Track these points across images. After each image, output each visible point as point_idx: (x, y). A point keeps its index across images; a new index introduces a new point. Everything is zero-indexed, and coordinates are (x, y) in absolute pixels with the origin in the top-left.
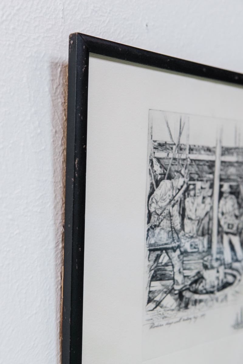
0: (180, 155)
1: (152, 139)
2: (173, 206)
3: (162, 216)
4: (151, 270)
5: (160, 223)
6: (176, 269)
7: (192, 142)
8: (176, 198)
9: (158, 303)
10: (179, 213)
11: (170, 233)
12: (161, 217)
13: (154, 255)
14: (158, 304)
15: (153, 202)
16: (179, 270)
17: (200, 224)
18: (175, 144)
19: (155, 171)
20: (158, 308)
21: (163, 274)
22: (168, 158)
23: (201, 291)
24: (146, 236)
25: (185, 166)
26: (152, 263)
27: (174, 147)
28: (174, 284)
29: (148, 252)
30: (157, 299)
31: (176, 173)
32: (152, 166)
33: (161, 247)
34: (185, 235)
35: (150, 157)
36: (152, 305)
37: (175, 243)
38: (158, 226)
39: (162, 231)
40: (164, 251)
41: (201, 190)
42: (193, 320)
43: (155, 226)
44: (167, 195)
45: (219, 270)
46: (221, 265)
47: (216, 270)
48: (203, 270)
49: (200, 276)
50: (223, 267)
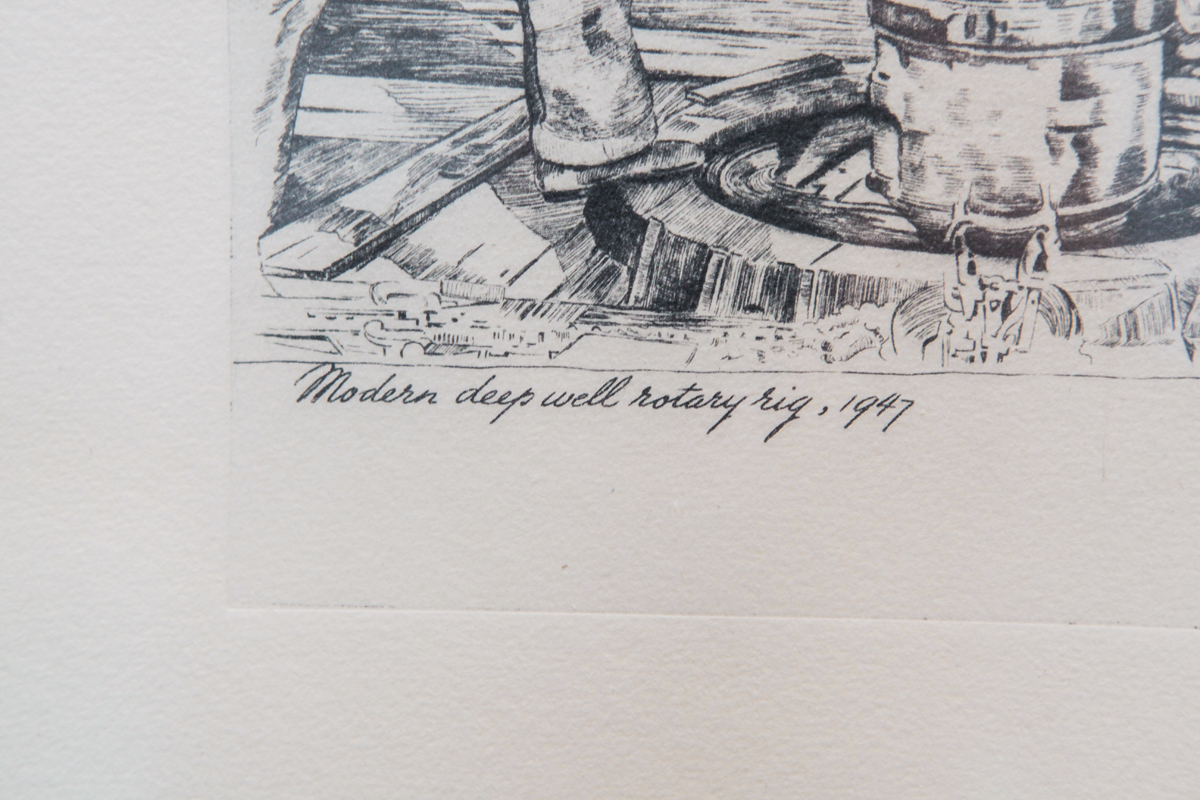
9: (373, 234)
14: (380, 240)
16: (591, 19)
20: (380, 269)
21: (413, 33)
23: (858, 215)
28: (535, 117)
30: (377, 199)
36: (318, 241)
42: (750, 421)
45: (1097, 72)
46: (1115, 36)
47: (1051, 71)
48: (870, 51)
49: (841, 99)
50: (1151, 54)
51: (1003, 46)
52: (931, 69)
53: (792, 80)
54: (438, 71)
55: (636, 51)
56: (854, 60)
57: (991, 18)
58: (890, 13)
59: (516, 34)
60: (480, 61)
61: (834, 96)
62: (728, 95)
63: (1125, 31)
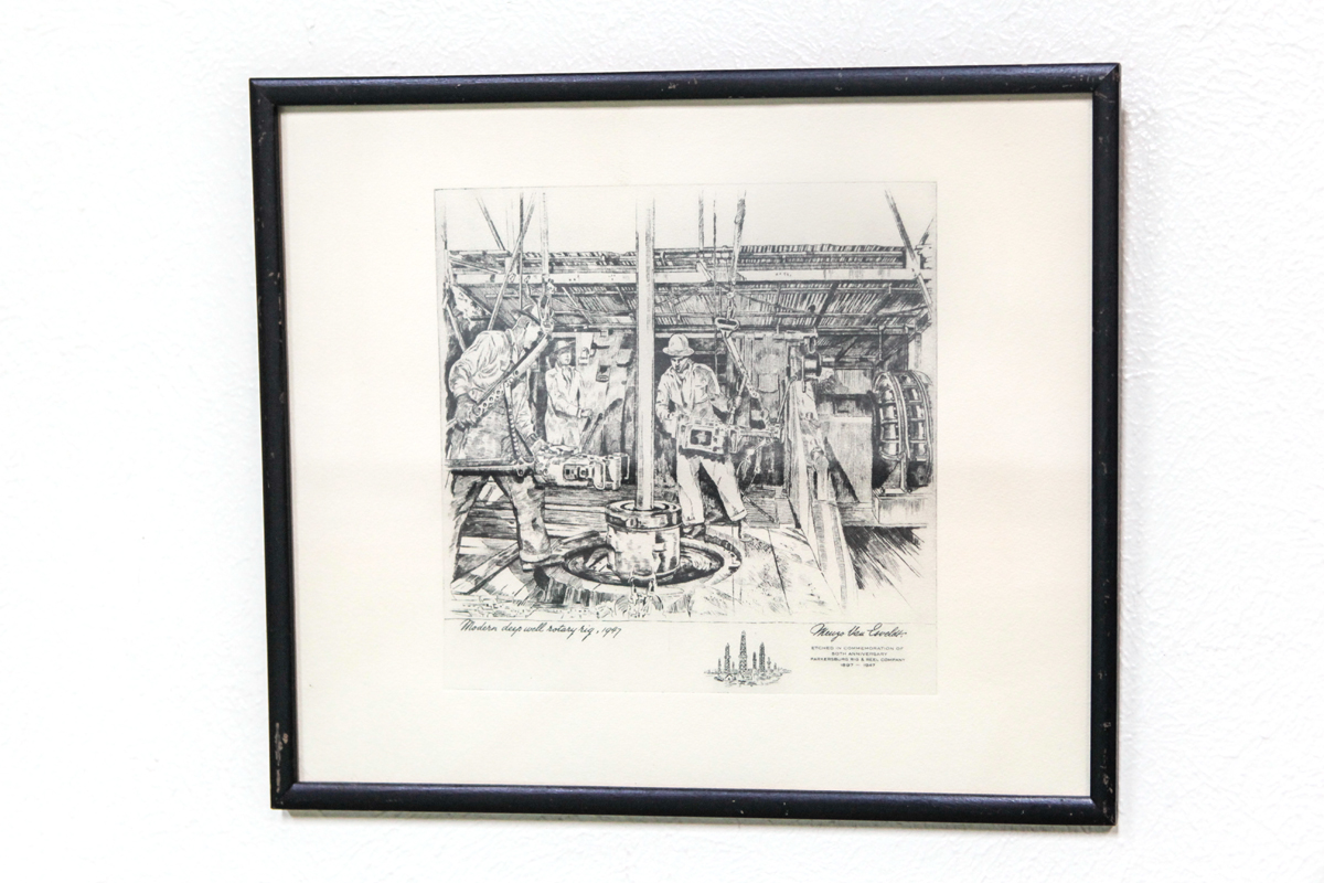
0: (525, 276)
1: (446, 248)
2: (513, 386)
3: (485, 404)
4: (459, 513)
5: (479, 420)
6: (525, 518)
7: (557, 247)
8: (520, 369)
9: (480, 582)
10: (530, 400)
11: (507, 442)
12: (481, 406)
13: (465, 484)
14: (482, 584)
15: (460, 376)
16: (534, 521)
17: (592, 426)
18: (509, 255)
19: (461, 313)
20: (481, 592)
21: (489, 525)
22: (493, 284)
23: (605, 576)
24: (445, 444)
25: (539, 300)
26: (460, 499)
27: (508, 261)
28: (520, 548)
29: (451, 475)
30: (480, 572)
31: (516, 317)
32: (452, 304)
33: (482, 468)
34: (547, 448)
35: (444, 285)
36: (466, 584)
37: (521, 463)
38: (476, 426)
39: (486, 437)
40: (491, 478)
41: (592, 352)
42: (578, 635)
43: (468, 425)
44: (497, 362)
45: (664, 536)
46: (668, 526)
47: (653, 535)
48: (606, 529)
49: (599, 543)
51: (641, 528)
52: (623, 534)
53: (586, 538)
54: (495, 536)
55: (546, 530)
56: (602, 532)
57: (637, 520)
58: (611, 519)
59: (515, 525)
60: (506, 533)
61: (597, 542)
62: (570, 542)
63: (670, 524)
